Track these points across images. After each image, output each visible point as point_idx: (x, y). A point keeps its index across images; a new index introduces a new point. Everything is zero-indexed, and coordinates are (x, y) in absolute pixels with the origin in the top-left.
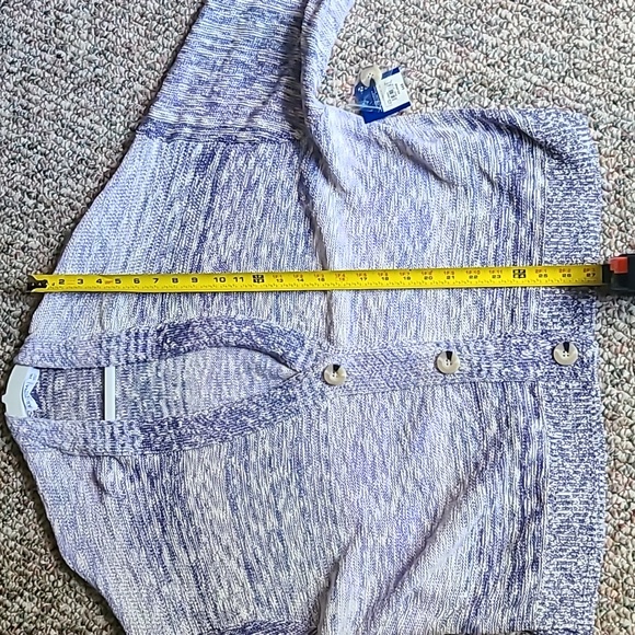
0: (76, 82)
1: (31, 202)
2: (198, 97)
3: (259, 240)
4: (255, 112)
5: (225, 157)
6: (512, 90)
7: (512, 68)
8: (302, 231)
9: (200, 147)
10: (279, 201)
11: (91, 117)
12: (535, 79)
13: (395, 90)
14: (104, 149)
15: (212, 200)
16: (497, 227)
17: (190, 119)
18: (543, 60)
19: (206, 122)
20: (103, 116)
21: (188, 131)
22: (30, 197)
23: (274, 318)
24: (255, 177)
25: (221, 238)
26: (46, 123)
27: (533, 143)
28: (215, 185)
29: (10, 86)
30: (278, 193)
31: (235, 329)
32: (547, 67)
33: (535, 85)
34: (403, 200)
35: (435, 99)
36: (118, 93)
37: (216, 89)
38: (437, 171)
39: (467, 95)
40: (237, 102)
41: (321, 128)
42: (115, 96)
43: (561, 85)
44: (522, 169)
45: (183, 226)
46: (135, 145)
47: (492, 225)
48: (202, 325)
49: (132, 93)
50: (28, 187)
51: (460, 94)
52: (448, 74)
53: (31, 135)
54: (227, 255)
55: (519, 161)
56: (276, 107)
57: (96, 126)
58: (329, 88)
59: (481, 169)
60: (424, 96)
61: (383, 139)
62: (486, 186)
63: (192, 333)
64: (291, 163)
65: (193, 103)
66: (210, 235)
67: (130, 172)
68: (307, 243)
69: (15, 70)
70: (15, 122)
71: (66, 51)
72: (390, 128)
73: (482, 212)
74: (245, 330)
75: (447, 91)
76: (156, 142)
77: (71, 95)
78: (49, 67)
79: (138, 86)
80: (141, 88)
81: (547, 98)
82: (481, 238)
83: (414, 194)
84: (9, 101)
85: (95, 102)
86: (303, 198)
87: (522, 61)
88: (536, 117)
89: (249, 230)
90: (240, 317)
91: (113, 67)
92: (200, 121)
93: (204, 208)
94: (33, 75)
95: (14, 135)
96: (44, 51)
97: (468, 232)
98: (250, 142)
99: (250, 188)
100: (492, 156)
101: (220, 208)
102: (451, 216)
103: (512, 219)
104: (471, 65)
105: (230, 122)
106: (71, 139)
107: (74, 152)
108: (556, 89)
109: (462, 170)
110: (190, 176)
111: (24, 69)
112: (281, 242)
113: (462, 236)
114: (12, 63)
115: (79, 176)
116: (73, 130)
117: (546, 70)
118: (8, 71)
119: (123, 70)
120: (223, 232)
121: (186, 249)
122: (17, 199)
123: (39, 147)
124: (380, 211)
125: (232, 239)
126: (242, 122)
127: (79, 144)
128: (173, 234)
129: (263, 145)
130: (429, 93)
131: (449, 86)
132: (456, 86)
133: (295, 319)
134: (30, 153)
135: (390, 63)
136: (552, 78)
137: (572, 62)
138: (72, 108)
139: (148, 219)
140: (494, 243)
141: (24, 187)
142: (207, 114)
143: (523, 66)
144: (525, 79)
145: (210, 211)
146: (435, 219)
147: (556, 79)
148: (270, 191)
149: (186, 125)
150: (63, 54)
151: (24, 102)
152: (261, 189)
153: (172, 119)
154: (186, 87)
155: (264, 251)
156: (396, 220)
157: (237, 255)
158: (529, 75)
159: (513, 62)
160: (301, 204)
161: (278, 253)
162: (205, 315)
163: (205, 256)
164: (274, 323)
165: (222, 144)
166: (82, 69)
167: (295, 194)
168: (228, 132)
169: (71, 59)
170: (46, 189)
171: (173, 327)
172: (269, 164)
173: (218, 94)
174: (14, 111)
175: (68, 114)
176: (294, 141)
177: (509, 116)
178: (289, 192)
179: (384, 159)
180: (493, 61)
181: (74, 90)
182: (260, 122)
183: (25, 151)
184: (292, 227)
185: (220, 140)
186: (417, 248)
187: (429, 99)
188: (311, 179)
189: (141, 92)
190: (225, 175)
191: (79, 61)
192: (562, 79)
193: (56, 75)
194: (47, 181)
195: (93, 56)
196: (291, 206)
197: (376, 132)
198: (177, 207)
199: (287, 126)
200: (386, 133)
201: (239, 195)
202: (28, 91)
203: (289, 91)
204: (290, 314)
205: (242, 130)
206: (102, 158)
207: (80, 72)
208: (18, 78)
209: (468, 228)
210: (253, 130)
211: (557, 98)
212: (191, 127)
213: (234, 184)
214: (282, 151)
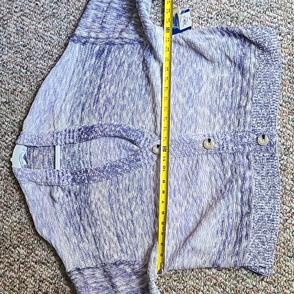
0: (44, 16)
1: (24, 71)
2: (97, 24)
3: (125, 88)
4: (122, 31)
5: (109, 51)
6: (241, 18)
7: (241, 7)
8: (144, 83)
9: (98, 47)
10: (134, 70)
11: (51, 32)
12: (252, 12)
13: (186, 20)
14: (57, 47)
15: (104, 70)
16: (233, 81)
17: (93, 35)
18: (256, 4)
19: (100, 35)
20: (56, 32)
21: (92, 40)
22: (23, 69)
23: (131, 123)
24: (123, 60)
25: (108, 88)
26: (31, 35)
27: (251, 42)
28: (105, 64)
29: (15, 18)
30: (134, 67)
31: (113, 129)
32: (258, 6)
33: (252, 15)
34: (190, 69)
35: (206, 22)
36: (63, 21)
37: (104, 20)
38: (206, 56)
39: (221, 20)
40: (114, 26)
41: (153, 35)
42: (61, 22)
43: (264, 15)
44: (245, 54)
45: (91, 82)
46: (69, 46)
47: (231, 80)
48: (98, 127)
49: (69, 21)
50: (23, 64)
51: (217, 20)
52: (212, 10)
53: (24, 40)
54: (110, 95)
55: (244, 50)
56: (131, 28)
57: (53, 36)
58: (157, 18)
59: (226, 54)
60: (201, 21)
61: (181, 41)
62: (228, 63)
63: (94, 130)
64: (139, 53)
65: (94, 27)
66: (103, 86)
67: (66, 58)
68: (146, 89)
69: (18, 11)
70: (17, 34)
71: (40, 2)
72: (184, 36)
73: (226, 74)
74: (117, 129)
75: (211, 18)
76: (78, 45)
77: (42, 22)
78: (32, 9)
79: (72, 18)
80: (73, 18)
81: (258, 21)
82: (225, 87)
83: (195, 66)
84: (15, 25)
85: (53, 25)
86: (145, 69)
87: (246, 4)
88: (252, 30)
89: (120, 84)
90: (115, 123)
91: (61, 9)
92: (97, 35)
93: (100, 74)
94: (25, 13)
95: (17, 41)
96: (30, 2)
97: (219, 84)
98: (120, 44)
99: (121, 65)
100: (231, 48)
101: (108, 74)
102: (212, 76)
103: (240, 78)
104: (222, 6)
105: (111, 36)
106: (42, 42)
107: (43, 48)
108: (262, 17)
109: (217, 55)
110: (94, 60)
111: (21, 10)
112: (134, 89)
113: (217, 86)
114: (16, 8)
115: (45, 59)
116: (43, 38)
117: (257, 8)
118: (14, 11)
119: (65, 10)
120: (109, 85)
121: (92, 93)
122: (18, 70)
123: (28, 46)
124: (180, 74)
125: (113, 87)
126: (117, 35)
127: (46, 44)
128: (86, 86)
129: (127, 45)
130: (203, 19)
131: (212, 16)
132: (215, 16)
133: (140, 124)
134: (24, 49)
135: (185, 6)
136: (260, 12)
137: (269, 4)
138: (43, 28)
139: (75, 79)
140: (231, 89)
141: (21, 64)
142: (101, 32)
143: (247, 6)
144: (247, 12)
145: (103, 75)
146: (205, 78)
147: (262, 12)
148: (130, 66)
149: (91, 37)
150: (39, 3)
151: (21, 25)
152: (126, 65)
153: (85, 34)
154: (91, 20)
155: (127, 93)
156: (187, 78)
157: (115, 95)
158: (249, 10)
159: (242, 4)
160: (144, 71)
161: (133, 94)
162: (100, 122)
163: (100, 96)
164: (131, 126)
165: (108, 46)
166: (47, 10)
167: (141, 67)
168: (110, 40)
169: (42, 6)
170: (31, 65)
171: (86, 128)
172: (129, 53)
173: (105, 22)
174: (17, 30)
175: (41, 31)
176: (140, 42)
177: (239, 30)
178: (138, 66)
179: (182, 50)
180: (233, 4)
181: (44, 20)
182: (125, 35)
183: (22, 48)
184: (140, 81)
185: (107, 44)
186: (196, 91)
187: (203, 22)
188: (149, 60)
189: (73, 20)
190: (109, 59)
191: (46, 6)
192: (265, 12)
193: (35, 13)
194: (31, 61)
195: (52, 4)
196: (139, 72)
197: (178, 38)
198: (88, 74)
199: (137, 36)
200: (182, 38)
201: (116, 68)
202: (23, 20)
203: (138, 20)
204: (138, 122)
205: (116, 39)
206: (55, 51)
207: (46, 11)
208: (19, 14)
209: (220, 82)
210: (122, 38)
211: (262, 21)
212: (94, 38)
213: (113, 63)
214: (135, 48)
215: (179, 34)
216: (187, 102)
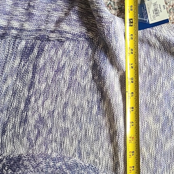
2: (20, 9)
3: (66, 104)
4: (59, 21)
5: (41, 50)
8: (95, 99)
9: (23, 43)
10: (79, 79)
13: (159, 9)
15: (33, 77)
17: (16, 24)
19: (27, 26)
21: (14, 32)
23: (77, 155)
24: (62, 63)
25: (40, 102)
28: (35, 67)
30: (79, 74)
31: (52, 164)
34: (166, 82)
40: (47, 13)
41: (112, 31)
45: (14, 93)
48: (28, 160)
54: (44, 113)
56: (74, 17)
58: (112, 3)
61: (153, 40)
63: (22, 164)
64: (87, 54)
65: (17, 13)
66: (33, 99)
68: (99, 107)
72: (159, 34)
74: (58, 165)
86: (96, 78)
89: (59, 97)
90: (54, 155)
92: (22, 25)
93: (28, 82)
98: (58, 40)
99: (59, 70)
101: (39, 82)
105: (43, 27)
110: (17, 61)
120: (42, 98)
121: (17, 109)
124: (150, 89)
125: (48, 103)
126: (52, 26)
128: (7, 98)
129: (68, 43)
133: (92, 157)
142: (27, 21)
145: (32, 85)
148: (73, 72)
149: (13, 28)
152: (67, 70)
153: (3, 23)
155: (69, 112)
156: (161, 95)
160: (95, 81)
162: (31, 152)
163: (30, 113)
164: (78, 161)
165: (39, 42)
167: (90, 75)
168: (42, 33)
171: (9, 159)
172: (72, 53)
173: (33, 7)
176: (89, 40)
178: (86, 73)
179: (152, 54)
182: (65, 27)
184: (89, 95)
185: (37, 38)
188: (102, 65)
190: (41, 61)
196: (87, 82)
197: (148, 35)
198: (10, 82)
199: (84, 30)
200: (156, 36)
201: (52, 74)
203: (83, 6)
204: (88, 154)
205: (52, 32)
210: (61, 33)
212: (16, 29)
213: (48, 67)
214: (81, 46)
215: (148, 29)
216: (163, 130)
